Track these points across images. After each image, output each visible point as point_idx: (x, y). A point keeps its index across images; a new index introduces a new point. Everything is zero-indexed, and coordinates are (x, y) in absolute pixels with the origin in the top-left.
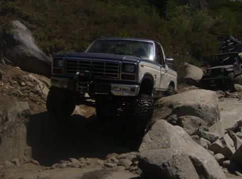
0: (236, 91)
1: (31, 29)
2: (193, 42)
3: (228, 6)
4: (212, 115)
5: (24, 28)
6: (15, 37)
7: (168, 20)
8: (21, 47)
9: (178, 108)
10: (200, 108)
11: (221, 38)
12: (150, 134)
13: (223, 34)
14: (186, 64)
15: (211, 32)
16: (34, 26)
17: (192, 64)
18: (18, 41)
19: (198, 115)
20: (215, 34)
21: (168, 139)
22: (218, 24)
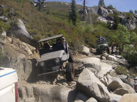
0: (103, 59)
1: (24, 23)
2: (86, 37)
3: (100, 24)
4: (99, 68)
5: (22, 23)
6: (18, 26)
7: (76, 26)
8: (20, 31)
9: (86, 64)
10: (94, 65)
11: (96, 37)
12: (82, 73)
13: (98, 35)
14: (83, 46)
15: (93, 34)
16: (26, 22)
17: (85, 46)
18: (20, 28)
19: (93, 68)
20: (94, 35)
21: (89, 76)
22: (96, 31)
